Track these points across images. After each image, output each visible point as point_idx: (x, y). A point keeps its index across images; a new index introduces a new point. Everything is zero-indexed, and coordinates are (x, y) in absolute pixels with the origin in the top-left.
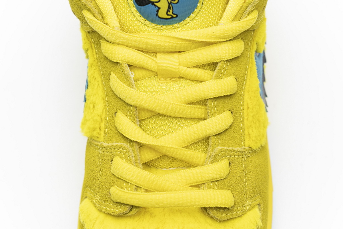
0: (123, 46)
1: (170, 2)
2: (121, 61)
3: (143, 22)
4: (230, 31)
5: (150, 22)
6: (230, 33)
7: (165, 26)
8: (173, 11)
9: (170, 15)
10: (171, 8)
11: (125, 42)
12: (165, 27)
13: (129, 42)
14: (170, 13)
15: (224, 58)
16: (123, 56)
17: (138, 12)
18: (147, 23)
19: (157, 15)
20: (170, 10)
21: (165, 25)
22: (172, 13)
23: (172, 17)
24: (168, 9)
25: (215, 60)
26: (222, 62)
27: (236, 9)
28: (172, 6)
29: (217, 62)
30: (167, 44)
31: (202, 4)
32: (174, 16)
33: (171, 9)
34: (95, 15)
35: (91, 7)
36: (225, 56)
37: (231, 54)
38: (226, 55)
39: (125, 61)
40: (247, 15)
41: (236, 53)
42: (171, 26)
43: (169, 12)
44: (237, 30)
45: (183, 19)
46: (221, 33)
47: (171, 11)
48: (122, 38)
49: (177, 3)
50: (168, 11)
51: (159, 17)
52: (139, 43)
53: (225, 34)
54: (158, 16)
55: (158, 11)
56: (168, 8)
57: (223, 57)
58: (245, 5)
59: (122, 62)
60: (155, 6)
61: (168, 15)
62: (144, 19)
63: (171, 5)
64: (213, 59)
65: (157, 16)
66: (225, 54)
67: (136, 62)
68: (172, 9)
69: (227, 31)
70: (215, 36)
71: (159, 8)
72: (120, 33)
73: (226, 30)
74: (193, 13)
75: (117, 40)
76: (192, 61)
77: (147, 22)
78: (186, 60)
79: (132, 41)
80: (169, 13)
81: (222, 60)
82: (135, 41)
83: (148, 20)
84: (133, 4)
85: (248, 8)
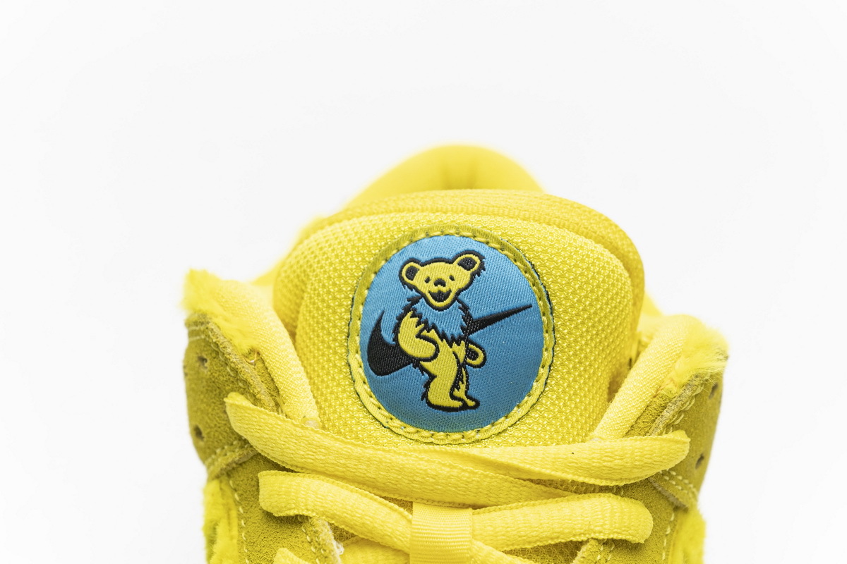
0: (322, 477)
1: (461, 361)
2: (313, 511)
3: (383, 421)
4: (617, 457)
5: (402, 421)
6: (617, 462)
7: (442, 433)
8: (467, 388)
9: (460, 399)
10: (465, 379)
11: (329, 461)
12: (442, 437)
13: (341, 462)
14: (460, 393)
15: (600, 532)
16: (319, 496)
17: (374, 396)
18: (396, 425)
19: (425, 396)
20: (460, 383)
21: (443, 431)
22: (466, 392)
23: (465, 407)
24: (456, 380)
25: (574, 535)
26: (592, 542)
27: (633, 406)
28: (467, 373)
29: (580, 540)
30: (445, 471)
31: (546, 383)
32: (471, 403)
33: (463, 383)
34: (258, 396)
35: (251, 376)
36: (602, 526)
37: (617, 525)
38: (606, 524)
39: (323, 514)
40: (664, 428)
41: (633, 528)
42: (457, 436)
43: (458, 389)
44: (637, 458)
45: (492, 418)
46: (593, 458)
47: (463, 387)
48: (323, 451)
49: (479, 366)
50: (455, 386)
51: (430, 404)
52: (368, 466)
53: (604, 461)
54: (427, 399)
55: (427, 385)
56: (457, 376)
57: (596, 526)
58: (659, 401)
59: (314, 514)
60: (423, 370)
61: (453, 397)
62: (387, 414)
63: (465, 368)
64: (567, 531)
65: (425, 400)
66: (602, 521)
67: (355, 516)
68: (467, 381)
69: (610, 454)
70: (577, 463)
71: (432, 377)
72: (319, 436)
73: (606, 452)
74: (518, 406)
75: (308, 454)
76: (509, 529)
77: (396, 423)
78: (491, 526)
79: (349, 458)
80: (456, 393)
81: (593, 535)
82: (359, 459)
83: (398, 418)
84: (363, 374)
85: (665, 411)
